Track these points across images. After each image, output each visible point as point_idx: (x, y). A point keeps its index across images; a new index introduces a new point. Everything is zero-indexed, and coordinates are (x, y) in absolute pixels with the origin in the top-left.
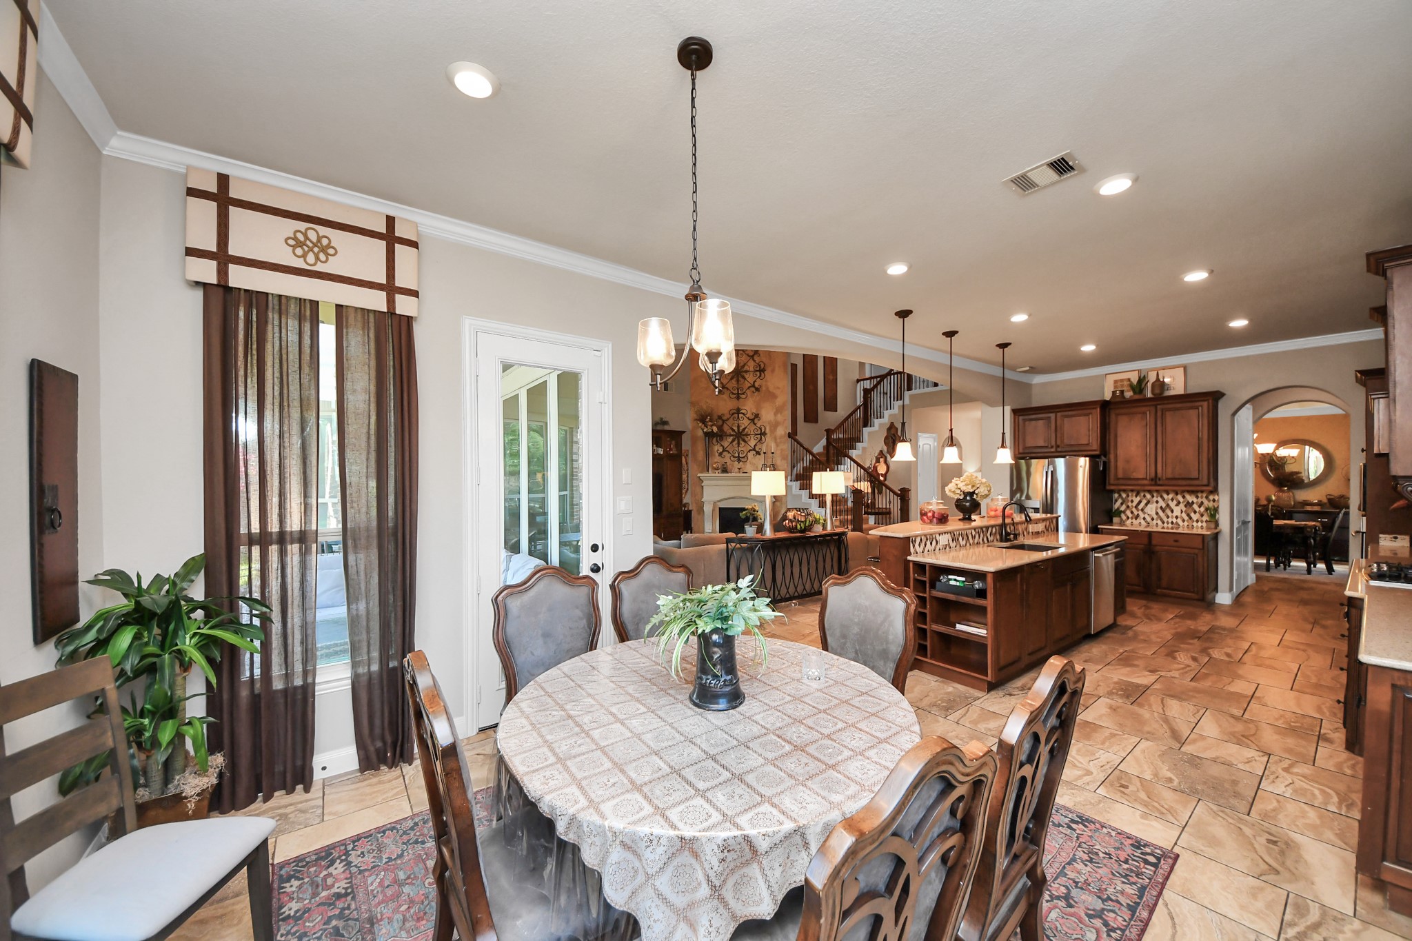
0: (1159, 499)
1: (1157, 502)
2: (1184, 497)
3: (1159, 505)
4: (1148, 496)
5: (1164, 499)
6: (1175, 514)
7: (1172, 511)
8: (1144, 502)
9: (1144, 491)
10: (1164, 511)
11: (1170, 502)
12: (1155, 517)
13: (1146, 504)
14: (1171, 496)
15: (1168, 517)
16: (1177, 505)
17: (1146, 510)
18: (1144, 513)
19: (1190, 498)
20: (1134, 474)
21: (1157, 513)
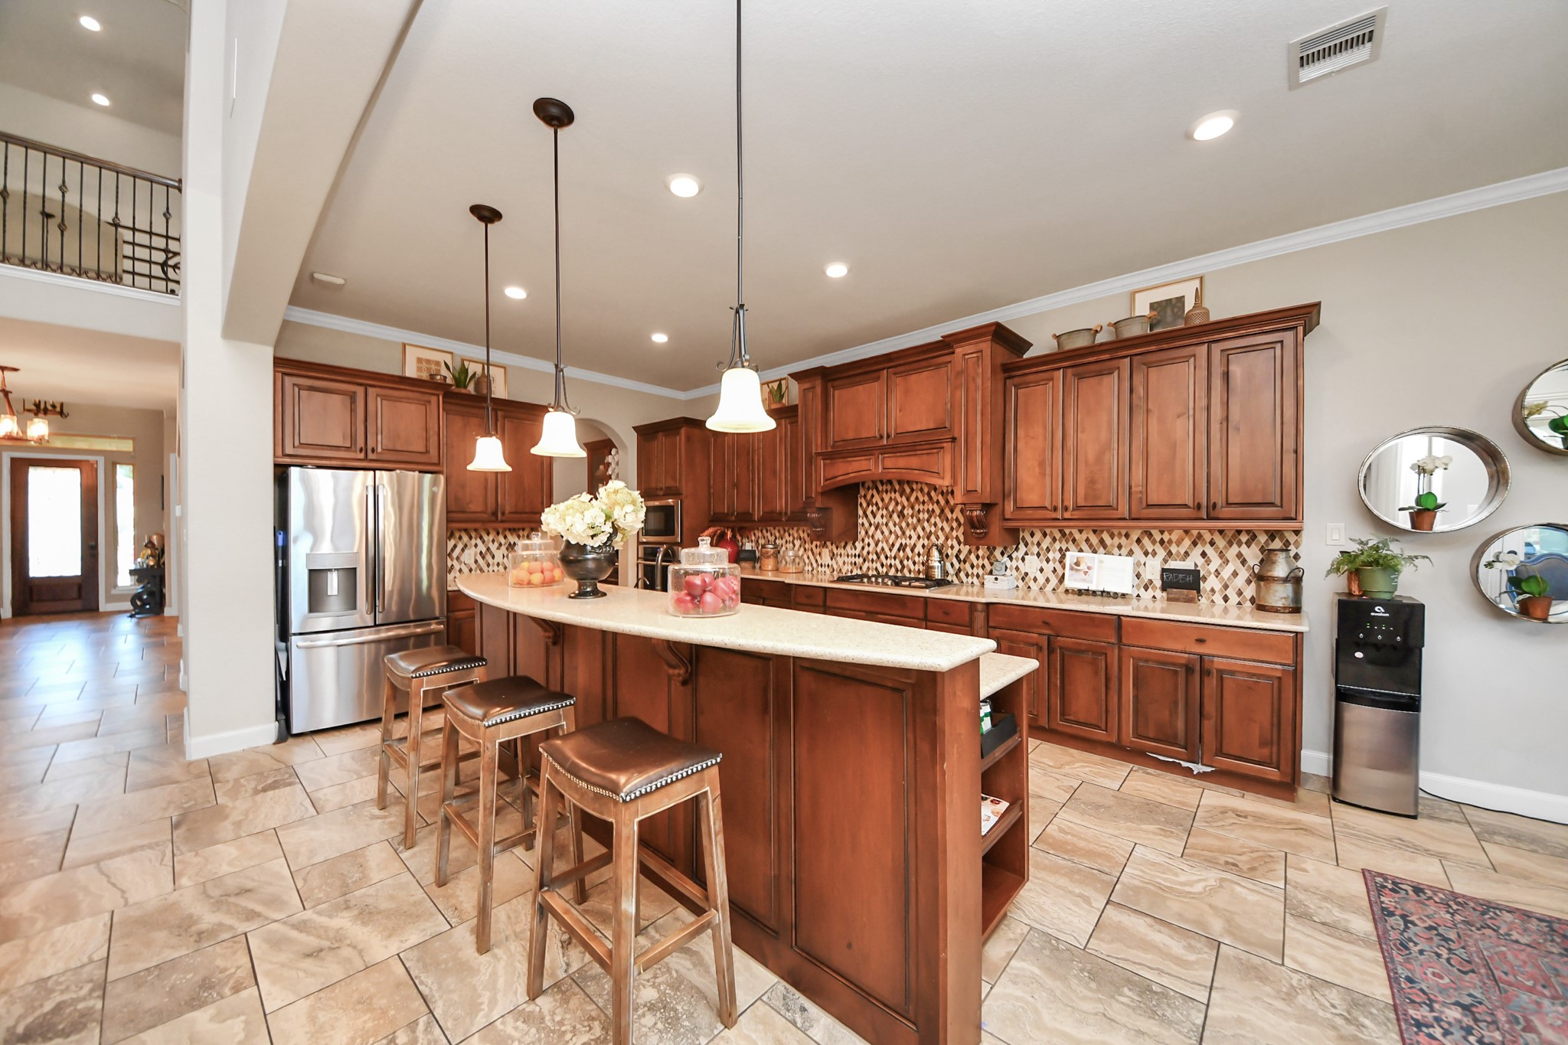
0: (479, 542)
1: (476, 546)
2: (505, 537)
3: (478, 550)
4: (465, 538)
5: (484, 542)
6: (496, 561)
7: (493, 557)
8: (460, 546)
9: (460, 530)
10: (483, 558)
11: (491, 545)
12: (474, 566)
13: (463, 550)
14: (491, 538)
15: (488, 565)
16: (498, 548)
17: (462, 559)
18: (460, 563)
19: (512, 539)
20: (470, 506)
21: (476, 562)
